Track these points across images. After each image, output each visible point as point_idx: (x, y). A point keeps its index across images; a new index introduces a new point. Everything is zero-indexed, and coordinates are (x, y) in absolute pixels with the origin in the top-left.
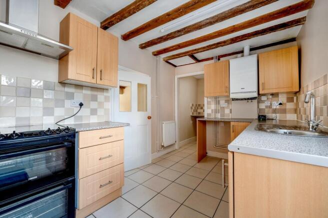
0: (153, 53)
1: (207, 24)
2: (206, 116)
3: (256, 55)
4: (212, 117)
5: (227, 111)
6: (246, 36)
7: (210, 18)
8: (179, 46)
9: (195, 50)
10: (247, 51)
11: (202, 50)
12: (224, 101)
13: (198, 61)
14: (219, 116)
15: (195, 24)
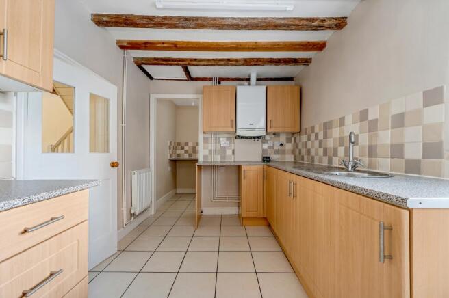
0: (118, 42)
1: (233, 25)
2: (201, 159)
3: (265, 87)
4: (210, 160)
5: (229, 152)
6: (260, 61)
7: (238, 18)
8: (175, 46)
9: (195, 60)
10: (253, 79)
11: (206, 63)
12: (225, 139)
13: (190, 78)
14: (218, 159)
15: (215, 19)
